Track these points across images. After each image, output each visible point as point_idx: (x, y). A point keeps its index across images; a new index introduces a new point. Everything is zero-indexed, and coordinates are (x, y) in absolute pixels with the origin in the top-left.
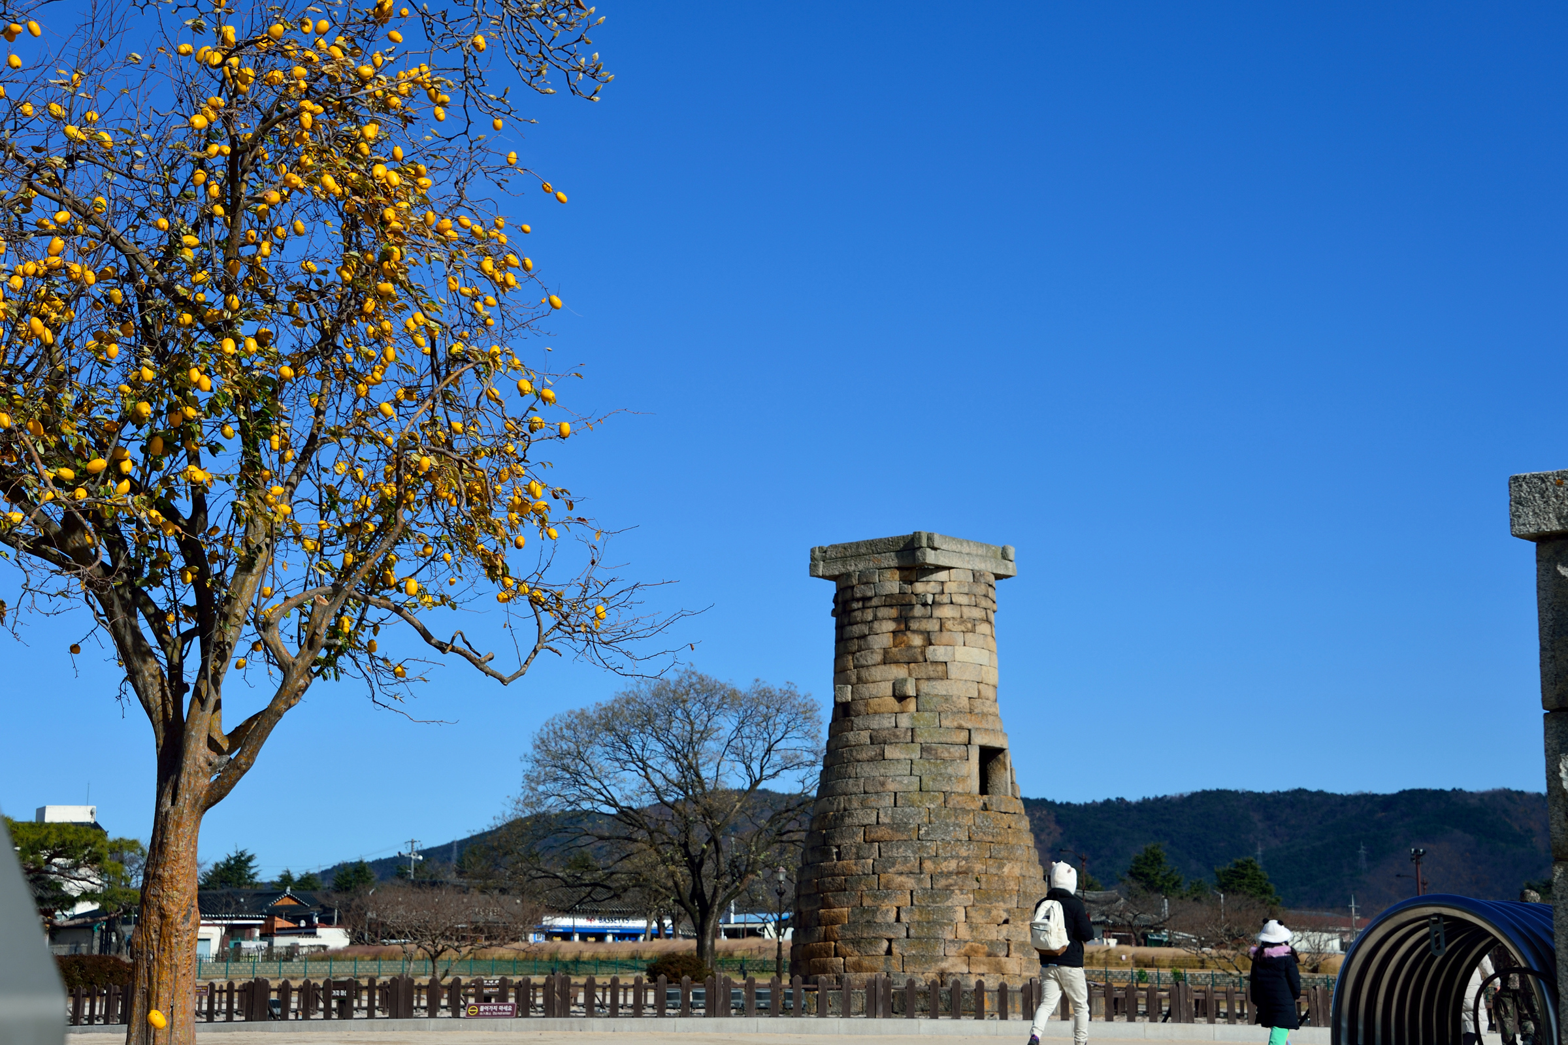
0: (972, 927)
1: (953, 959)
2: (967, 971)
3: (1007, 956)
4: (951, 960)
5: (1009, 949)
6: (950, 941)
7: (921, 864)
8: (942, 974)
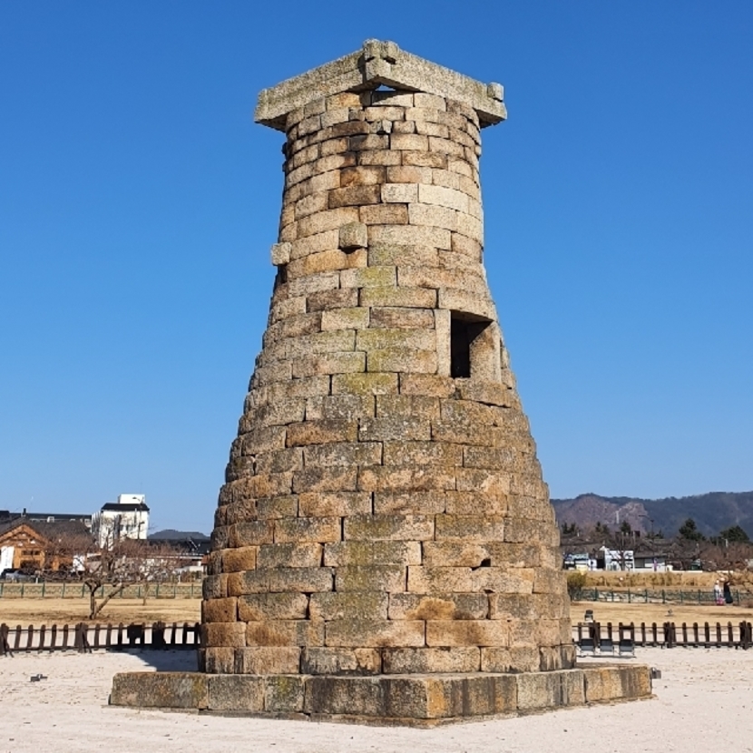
0: (432, 574)
1: (401, 623)
2: (422, 644)
3: (488, 617)
4: (397, 626)
5: (490, 607)
6: (397, 596)
7: (358, 476)
8: (383, 649)
